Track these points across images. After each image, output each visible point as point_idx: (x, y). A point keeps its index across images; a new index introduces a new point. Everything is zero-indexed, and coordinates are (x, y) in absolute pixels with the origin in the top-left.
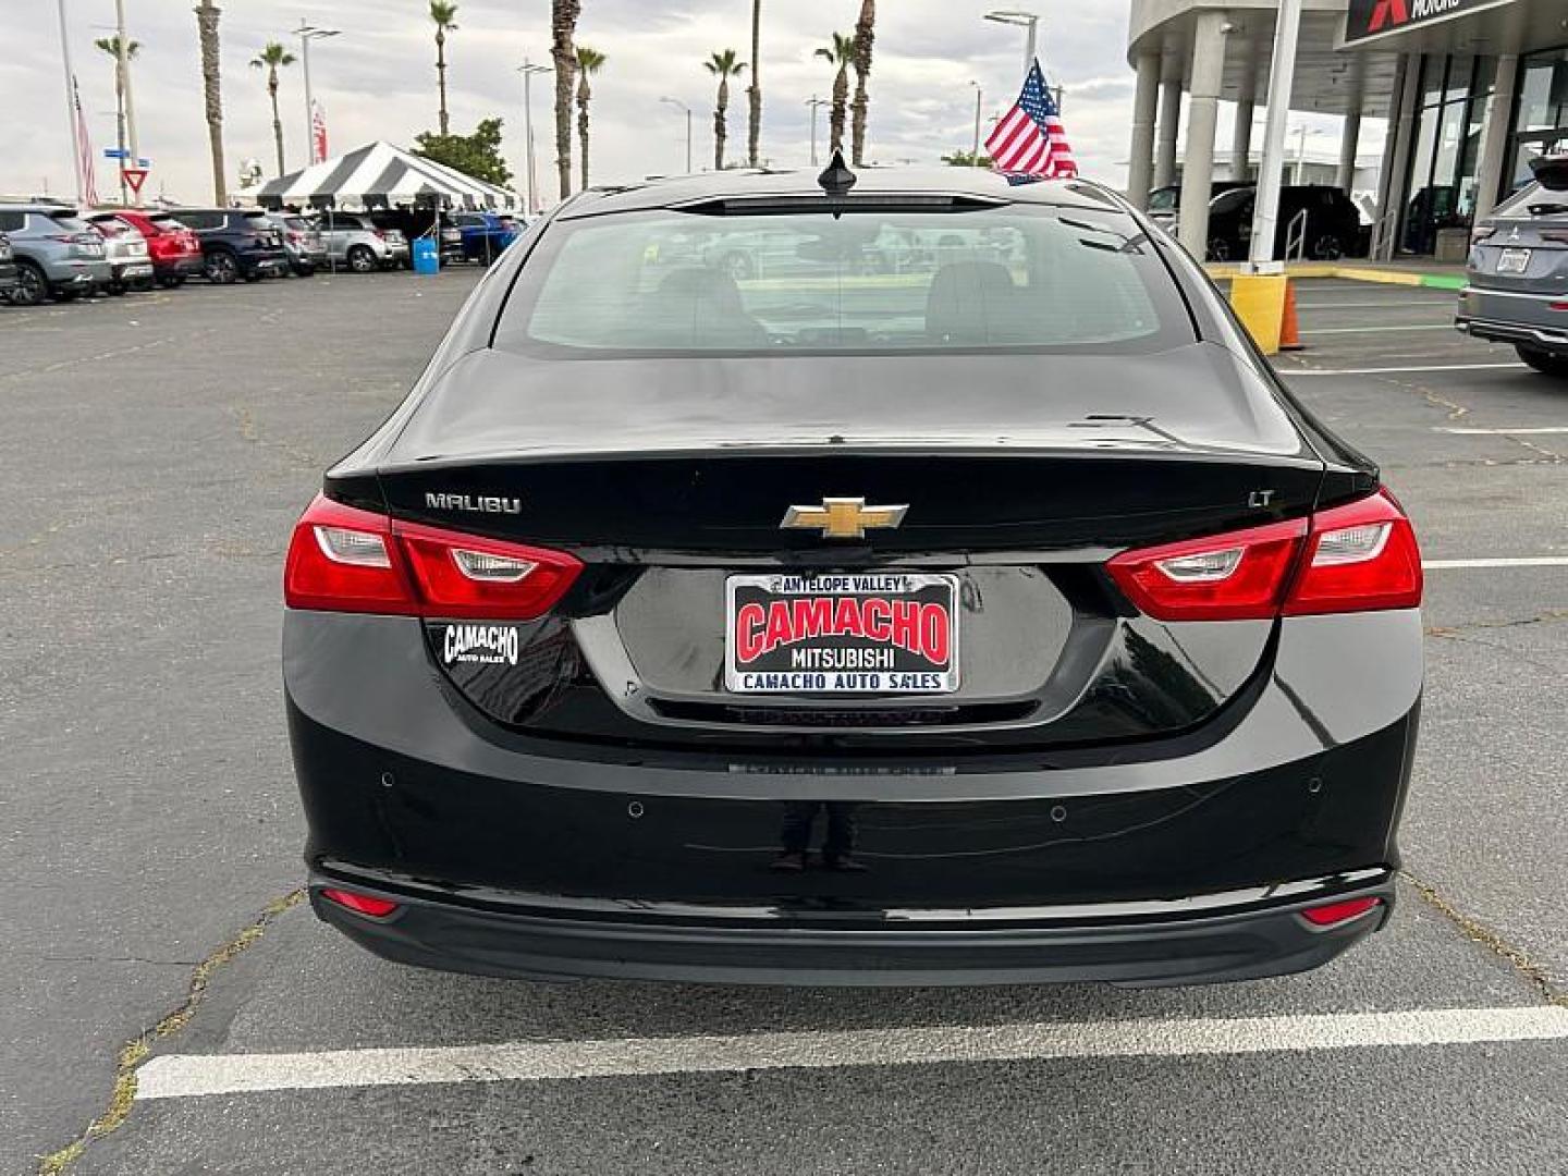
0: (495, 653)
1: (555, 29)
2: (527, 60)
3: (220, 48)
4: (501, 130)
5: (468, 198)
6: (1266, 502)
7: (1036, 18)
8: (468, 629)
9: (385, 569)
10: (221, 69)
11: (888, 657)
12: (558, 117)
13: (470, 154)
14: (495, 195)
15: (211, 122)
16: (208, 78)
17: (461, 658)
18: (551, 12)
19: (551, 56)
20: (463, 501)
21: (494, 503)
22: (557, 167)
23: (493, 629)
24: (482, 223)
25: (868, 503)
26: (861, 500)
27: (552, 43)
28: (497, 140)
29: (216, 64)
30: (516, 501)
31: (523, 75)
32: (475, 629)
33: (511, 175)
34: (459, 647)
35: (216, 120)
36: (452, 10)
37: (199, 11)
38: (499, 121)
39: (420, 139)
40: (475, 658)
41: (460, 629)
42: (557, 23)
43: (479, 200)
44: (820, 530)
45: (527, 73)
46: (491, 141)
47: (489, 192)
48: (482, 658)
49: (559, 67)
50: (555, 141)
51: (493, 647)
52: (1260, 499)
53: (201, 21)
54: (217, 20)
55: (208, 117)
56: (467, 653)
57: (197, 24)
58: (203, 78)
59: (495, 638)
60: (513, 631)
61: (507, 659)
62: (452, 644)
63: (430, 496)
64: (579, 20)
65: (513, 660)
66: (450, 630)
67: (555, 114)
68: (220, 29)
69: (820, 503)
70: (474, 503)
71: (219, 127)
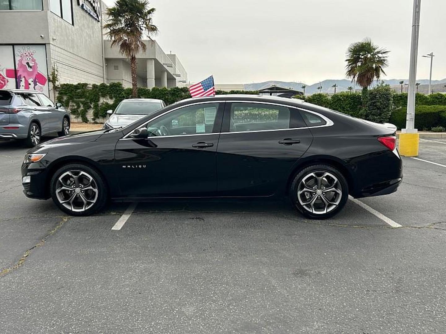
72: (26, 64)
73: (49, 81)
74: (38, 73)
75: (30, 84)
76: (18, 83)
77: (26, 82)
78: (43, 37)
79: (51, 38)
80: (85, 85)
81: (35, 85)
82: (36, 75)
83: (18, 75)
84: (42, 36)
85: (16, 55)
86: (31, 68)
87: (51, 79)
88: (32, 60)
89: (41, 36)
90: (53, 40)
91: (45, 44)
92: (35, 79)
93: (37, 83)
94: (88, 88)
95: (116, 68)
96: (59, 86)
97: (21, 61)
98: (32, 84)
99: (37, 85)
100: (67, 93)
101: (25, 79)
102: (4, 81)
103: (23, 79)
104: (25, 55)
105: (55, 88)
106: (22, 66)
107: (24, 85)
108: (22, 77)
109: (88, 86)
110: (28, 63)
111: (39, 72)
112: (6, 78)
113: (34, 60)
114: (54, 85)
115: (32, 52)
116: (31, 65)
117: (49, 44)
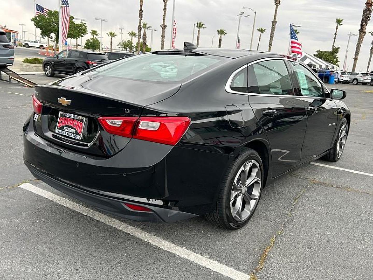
1: (361, 24)
2: (350, 32)
3: (275, 30)
4: (339, 50)
5: (321, 66)
6: (129, 112)
10: (274, 35)
11: (74, 131)
12: (357, 47)
13: (329, 55)
14: (329, 65)
15: (269, 46)
16: (271, 37)
18: (361, 20)
19: (359, 32)
22: (354, 60)
24: (326, 72)
27: (360, 28)
28: (337, 52)
29: (273, 34)
31: (349, 36)
33: (339, 61)
35: (271, 46)
36: (341, 21)
37: (272, 22)
38: (339, 48)
39: (317, 52)
42: (362, 23)
43: (324, 66)
44: (61, 103)
45: (350, 36)
46: (335, 53)
47: (328, 65)
48: (36, 120)
49: (360, 34)
50: (355, 53)
52: (127, 111)
53: (272, 24)
54: (276, 24)
55: (269, 45)
57: (271, 25)
58: (270, 37)
64: (369, 22)
67: (356, 46)
68: (276, 26)
71: (271, 47)
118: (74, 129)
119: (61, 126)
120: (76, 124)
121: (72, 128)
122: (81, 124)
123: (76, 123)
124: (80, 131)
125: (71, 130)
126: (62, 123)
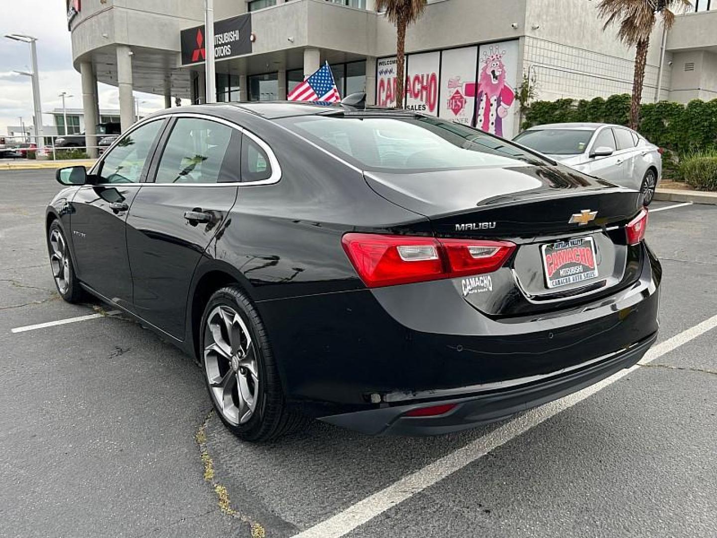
0: (483, 287)
7: (36, 39)
8: (470, 280)
9: (436, 260)
11: (581, 268)
17: (470, 292)
20: (472, 226)
21: (484, 225)
23: (481, 278)
25: (591, 211)
26: (589, 211)
30: (495, 223)
32: (473, 279)
34: (469, 288)
40: (476, 291)
41: (467, 280)
44: (578, 223)
48: (479, 291)
51: (482, 285)
56: (472, 290)
59: (482, 281)
60: (489, 277)
61: (488, 289)
62: (466, 287)
63: (457, 225)
65: (491, 289)
66: (463, 282)
69: (580, 212)
70: (477, 226)
72: (491, 74)
73: (517, 97)
74: (505, 86)
75: (492, 105)
76: (478, 103)
77: (488, 100)
78: (517, 27)
79: (528, 26)
80: (569, 102)
81: (499, 105)
82: (502, 89)
83: (479, 91)
84: (515, 24)
85: (480, 60)
86: (497, 79)
87: (519, 95)
88: (499, 66)
89: (513, 26)
90: (534, 29)
91: (517, 39)
92: (500, 96)
93: (502, 103)
94: (572, 108)
95: (689, 67)
96: (529, 106)
97: (485, 69)
98: (495, 104)
99: (500, 105)
100: (537, 118)
101: (487, 97)
102: (461, 102)
103: (484, 98)
104: (492, 59)
105: (523, 109)
106: (486, 77)
107: (484, 107)
108: (484, 93)
109: (573, 103)
110: (493, 72)
111: (506, 84)
112: (465, 97)
113: (501, 66)
114: (522, 104)
115: (501, 52)
116: (497, 74)
117: (524, 36)
118: (579, 264)
119: (554, 272)
120: (579, 255)
121: (574, 265)
122: (588, 250)
123: (579, 253)
124: (591, 263)
125: (573, 270)
126: (553, 265)
